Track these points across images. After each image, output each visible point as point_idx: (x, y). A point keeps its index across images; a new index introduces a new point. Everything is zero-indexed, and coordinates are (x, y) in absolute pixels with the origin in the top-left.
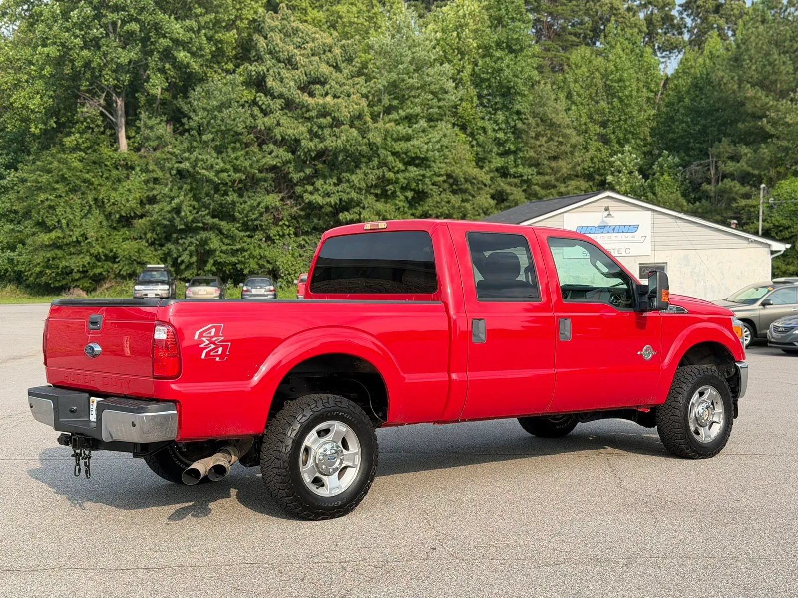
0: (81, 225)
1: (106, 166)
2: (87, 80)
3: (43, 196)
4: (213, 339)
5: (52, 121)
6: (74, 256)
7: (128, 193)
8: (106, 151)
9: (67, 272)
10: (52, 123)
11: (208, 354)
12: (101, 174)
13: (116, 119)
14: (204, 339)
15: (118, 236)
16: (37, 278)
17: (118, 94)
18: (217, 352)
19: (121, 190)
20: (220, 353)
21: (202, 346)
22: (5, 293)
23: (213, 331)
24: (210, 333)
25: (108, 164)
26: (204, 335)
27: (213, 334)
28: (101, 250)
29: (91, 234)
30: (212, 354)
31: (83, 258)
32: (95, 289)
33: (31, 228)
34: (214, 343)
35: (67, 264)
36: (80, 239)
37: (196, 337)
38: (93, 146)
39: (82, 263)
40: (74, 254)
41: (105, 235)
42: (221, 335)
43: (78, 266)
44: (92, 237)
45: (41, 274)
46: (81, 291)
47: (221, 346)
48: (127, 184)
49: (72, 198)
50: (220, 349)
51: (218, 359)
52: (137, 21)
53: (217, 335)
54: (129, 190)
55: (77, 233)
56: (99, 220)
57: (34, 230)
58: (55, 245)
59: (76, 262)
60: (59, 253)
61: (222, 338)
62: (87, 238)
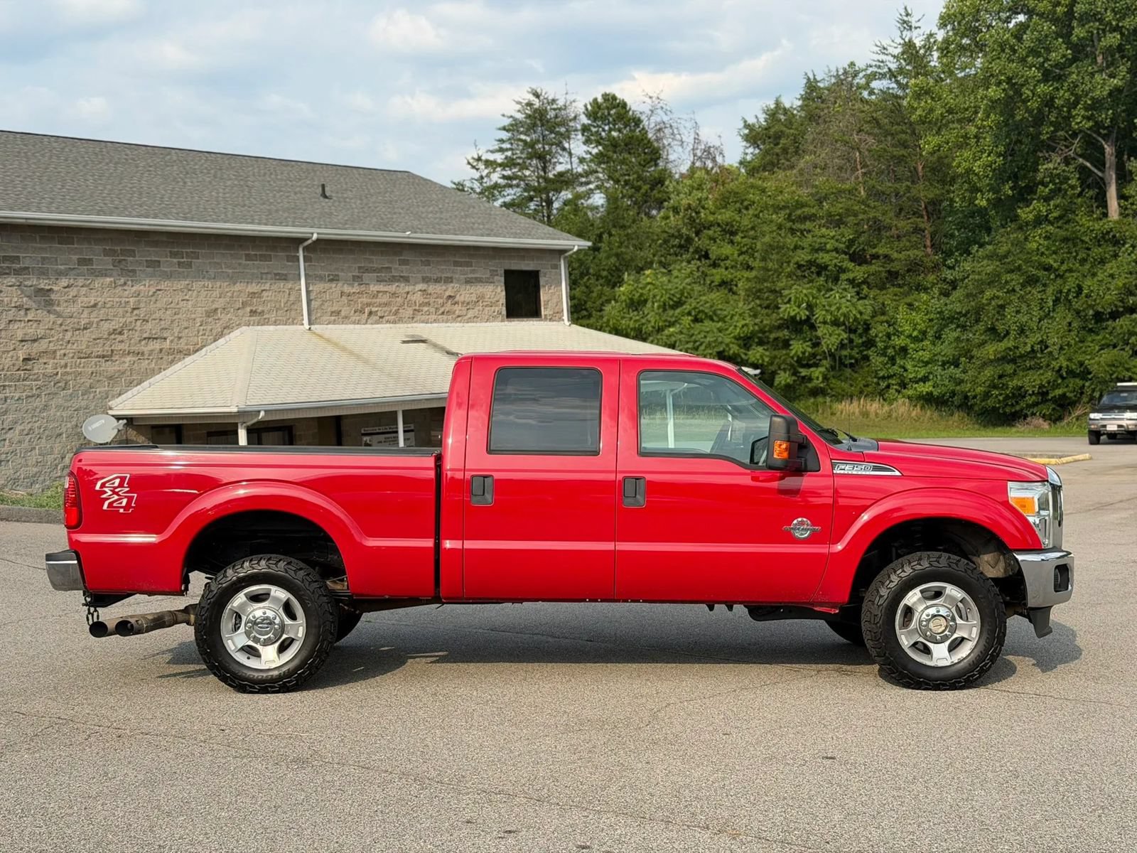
0: (1039, 329)
1: (1083, 241)
2: (1052, 123)
3: (988, 294)
4: (117, 490)
5: (1007, 187)
6: (1031, 372)
7: (1110, 280)
8: (1085, 222)
9: (1019, 394)
10: (1007, 190)
11: (110, 505)
12: (1074, 254)
13: (1103, 172)
14: (106, 489)
15: (1093, 342)
16: (984, 401)
17: (1105, 137)
18: (121, 503)
19: (1100, 276)
20: (124, 504)
21: (104, 496)
22: (951, 422)
23: (117, 481)
24: (113, 484)
25: (1087, 239)
26: (107, 485)
27: (116, 484)
28: (1064, 364)
29: (1054, 340)
30: (115, 505)
31: (1043, 374)
32: (1060, 418)
33: (981, 334)
34: (117, 494)
35: (1020, 384)
36: (1037, 347)
37: (98, 487)
38: (1065, 217)
39: (1039, 382)
40: (1031, 368)
41: (1073, 342)
42: (125, 485)
43: (1034, 386)
44: (1054, 345)
45: (987, 395)
46: (1041, 421)
47: (126, 497)
48: (1111, 267)
49: (1030, 292)
50: (125, 501)
51: (121, 511)
52: (1117, 29)
53: (121, 485)
54: (1112, 276)
55: (1033, 339)
56: (1068, 320)
57: (983, 337)
58: (1003, 359)
59: (1031, 381)
60: (1009, 368)
61: (128, 489)
62: (1047, 347)
